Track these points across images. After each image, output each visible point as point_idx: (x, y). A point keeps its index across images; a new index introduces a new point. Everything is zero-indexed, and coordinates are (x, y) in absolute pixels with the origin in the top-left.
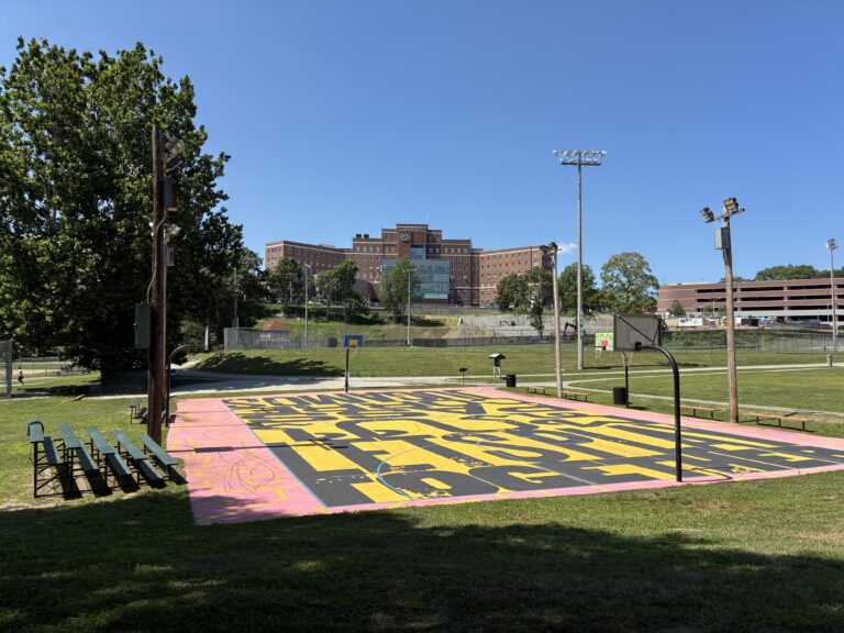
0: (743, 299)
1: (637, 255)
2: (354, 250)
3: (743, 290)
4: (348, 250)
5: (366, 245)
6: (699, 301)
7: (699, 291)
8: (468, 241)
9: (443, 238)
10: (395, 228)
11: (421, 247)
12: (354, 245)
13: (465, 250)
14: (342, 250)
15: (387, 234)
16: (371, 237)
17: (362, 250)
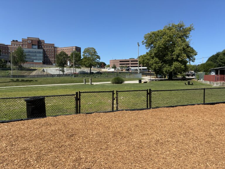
0: (131, 64)
1: (94, 49)
2: (12, 45)
3: (131, 61)
4: (9, 45)
5: (16, 44)
6: (120, 64)
7: (120, 62)
8: (54, 44)
9: (45, 43)
10: (27, 38)
11: (36, 45)
12: (12, 44)
13: (53, 47)
14: (7, 45)
15: (24, 40)
16: (18, 41)
17: (14, 46)
